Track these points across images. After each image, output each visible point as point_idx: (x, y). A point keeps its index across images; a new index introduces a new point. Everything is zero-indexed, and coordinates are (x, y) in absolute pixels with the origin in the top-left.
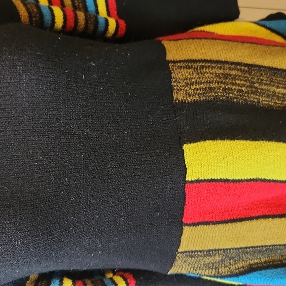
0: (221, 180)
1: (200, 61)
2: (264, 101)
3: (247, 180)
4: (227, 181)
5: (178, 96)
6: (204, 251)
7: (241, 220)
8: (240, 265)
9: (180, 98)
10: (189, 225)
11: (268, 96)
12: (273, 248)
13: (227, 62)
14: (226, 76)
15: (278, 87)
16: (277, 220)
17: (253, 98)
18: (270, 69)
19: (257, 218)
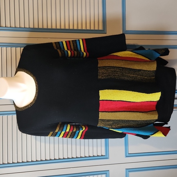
0: (110, 100)
1: (107, 67)
2: (126, 78)
3: (117, 101)
4: (111, 100)
5: (100, 77)
6: (106, 120)
7: (117, 112)
8: (119, 126)
9: (100, 78)
10: (101, 112)
11: (128, 77)
12: (128, 121)
13: (116, 67)
14: (115, 71)
15: (131, 74)
16: (128, 113)
17: (123, 78)
18: (129, 69)
19: (122, 112)
